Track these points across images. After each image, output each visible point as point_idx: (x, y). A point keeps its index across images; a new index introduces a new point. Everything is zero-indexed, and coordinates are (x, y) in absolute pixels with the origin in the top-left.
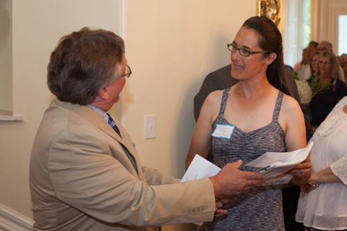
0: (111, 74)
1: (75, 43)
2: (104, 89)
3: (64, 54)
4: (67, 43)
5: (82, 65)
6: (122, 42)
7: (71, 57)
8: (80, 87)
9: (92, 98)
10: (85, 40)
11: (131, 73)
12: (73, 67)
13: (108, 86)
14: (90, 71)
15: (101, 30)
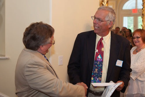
0: (46, 41)
1: (36, 26)
2: (42, 46)
3: (31, 30)
4: (33, 25)
5: (36, 35)
6: (54, 30)
7: (32, 31)
8: (33, 43)
9: (37, 48)
10: (39, 26)
11: (54, 43)
12: (33, 35)
13: (44, 45)
14: (38, 38)
15: (47, 24)
